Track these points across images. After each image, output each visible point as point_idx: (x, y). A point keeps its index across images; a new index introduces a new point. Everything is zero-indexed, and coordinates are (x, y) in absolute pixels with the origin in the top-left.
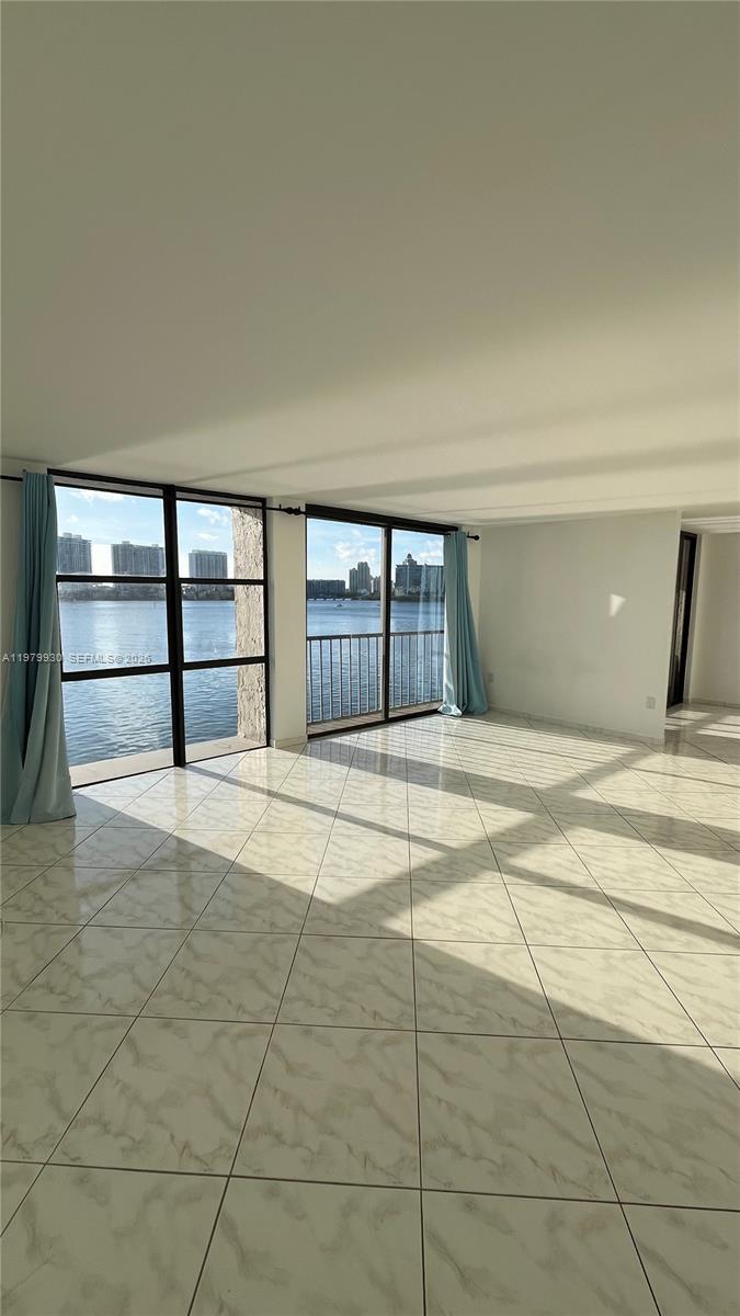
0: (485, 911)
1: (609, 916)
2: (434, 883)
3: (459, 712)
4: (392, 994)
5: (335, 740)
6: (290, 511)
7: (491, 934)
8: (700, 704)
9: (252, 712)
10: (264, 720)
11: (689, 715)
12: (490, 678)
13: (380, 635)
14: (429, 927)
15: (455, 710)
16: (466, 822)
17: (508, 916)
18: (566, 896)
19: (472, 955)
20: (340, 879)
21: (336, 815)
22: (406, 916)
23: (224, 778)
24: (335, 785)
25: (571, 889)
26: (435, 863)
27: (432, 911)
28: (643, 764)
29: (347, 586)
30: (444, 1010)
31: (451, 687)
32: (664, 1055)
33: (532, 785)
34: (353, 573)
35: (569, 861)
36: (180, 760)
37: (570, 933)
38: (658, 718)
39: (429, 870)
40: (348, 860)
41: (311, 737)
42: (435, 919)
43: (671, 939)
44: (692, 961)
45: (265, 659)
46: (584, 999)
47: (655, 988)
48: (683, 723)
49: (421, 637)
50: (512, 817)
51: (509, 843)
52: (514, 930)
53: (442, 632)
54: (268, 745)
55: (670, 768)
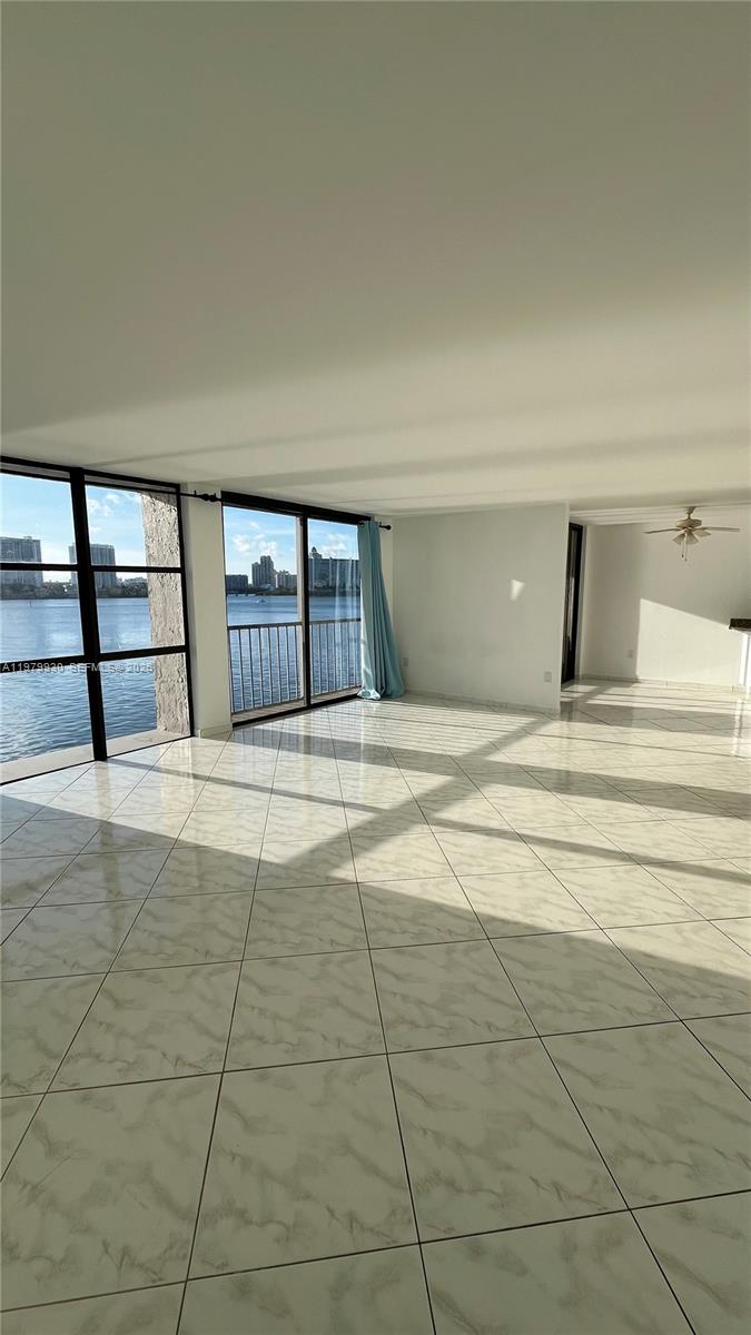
0: (418, 856)
1: (522, 849)
2: (371, 838)
3: (378, 695)
4: (344, 925)
5: (261, 727)
6: (205, 497)
7: (425, 872)
8: (589, 680)
9: (173, 704)
10: (186, 711)
11: (580, 689)
12: (405, 662)
13: (300, 624)
14: (370, 872)
15: (374, 694)
16: (395, 787)
17: (438, 857)
18: (486, 838)
19: (411, 889)
20: (284, 843)
21: (272, 791)
22: (349, 866)
23: (151, 768)
24: (269, 766)
25: (488, 832)
26: (371, 822)
27: (372, 859)
28: (545, 730)
29: (250, 581)
30: (391, 931)
31: (369, 672)
32: (567, 939)
33: (449, 753)
34: (255, 568)
35: (486, 811)
36: (100, 754)
37: (490, 864)
38: (554, 692)
39: (366, 829)
40: (289, 827)
41: (236, 725)
42: (378, 866)
43: (570, 860)
44: (586, 873)
45: (186, 649)
46: (506, 909)
47: (560, 894)
48: (575, 695)
49: (338, 625)
50: (434, 781)
51: (435, 802)
52: (444, 867)
53: (359, 620)
54: (193, 735)
55: (566, 732)
